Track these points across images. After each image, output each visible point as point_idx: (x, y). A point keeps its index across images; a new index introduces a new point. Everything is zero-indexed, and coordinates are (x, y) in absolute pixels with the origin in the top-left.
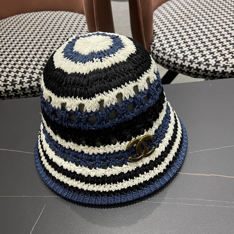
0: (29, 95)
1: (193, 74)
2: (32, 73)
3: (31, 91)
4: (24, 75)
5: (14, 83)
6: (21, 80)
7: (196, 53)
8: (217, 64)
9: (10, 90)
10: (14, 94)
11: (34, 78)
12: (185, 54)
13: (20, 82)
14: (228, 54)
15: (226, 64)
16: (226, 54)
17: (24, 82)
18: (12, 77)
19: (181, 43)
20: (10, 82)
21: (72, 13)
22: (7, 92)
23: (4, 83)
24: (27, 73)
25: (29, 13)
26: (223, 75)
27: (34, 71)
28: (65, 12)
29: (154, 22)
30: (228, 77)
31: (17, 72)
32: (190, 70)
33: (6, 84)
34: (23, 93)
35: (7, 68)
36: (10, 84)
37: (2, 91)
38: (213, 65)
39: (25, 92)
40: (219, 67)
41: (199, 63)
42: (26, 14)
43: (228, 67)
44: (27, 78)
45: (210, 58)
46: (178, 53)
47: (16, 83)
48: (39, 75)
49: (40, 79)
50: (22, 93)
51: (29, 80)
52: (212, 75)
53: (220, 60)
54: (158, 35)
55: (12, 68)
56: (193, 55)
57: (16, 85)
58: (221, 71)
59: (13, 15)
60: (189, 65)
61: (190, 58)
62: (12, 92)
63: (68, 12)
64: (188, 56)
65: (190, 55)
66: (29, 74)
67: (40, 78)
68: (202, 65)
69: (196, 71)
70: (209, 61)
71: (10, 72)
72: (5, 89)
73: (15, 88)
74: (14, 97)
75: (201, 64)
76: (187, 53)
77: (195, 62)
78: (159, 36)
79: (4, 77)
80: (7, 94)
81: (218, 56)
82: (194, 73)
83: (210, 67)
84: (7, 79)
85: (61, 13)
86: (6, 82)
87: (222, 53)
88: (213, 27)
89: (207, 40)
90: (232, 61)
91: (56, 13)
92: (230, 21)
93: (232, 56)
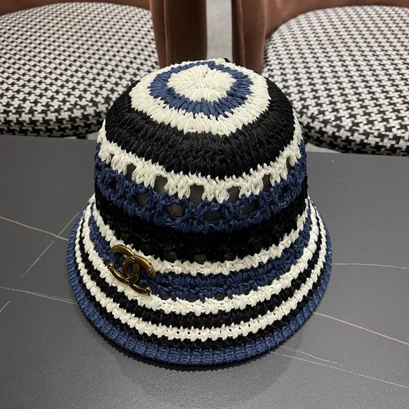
0: (42, 133)
1: (314, 140)
2: (52, 98)
3: (46, 128)
4: (39, 100)
5: (20, 110)
6: (32, 107)
7: (324, 105)
8: (354, 128)
9: (11, 121)
10: (17, 128)
11: (53, 106)
12: (306, 104)
13: (29, 110)
14: (376, 114)
15: (369, 131)
17: (36, 111)
18: (19, 100)
19: (304, 84)
20: (15, 108)
21: (146, 12)
22: (7, 122)
23: (6, 108)
24: (44, 98)
25: (78, 3)
26: (362, 148)
27: (56, 96)
28: (135, 8)
29: (272, 44)
30: (370, 152)
31: (30, 93)
32: (310, 131)
33: (8, 109)
34: (33, 128)
35: (16, 86)
36: (14, 111)
38: (347, 128)
39: (36, 128)
40: (356, 134)
41: (326, 122)
42: (74, 4)
43: (371, 135)
44: (42, 106)
45: (344, 116)
46: (295, 100)
47: (24, 111)
48: (62, 104)
49: (62, 111)
50: (30, 129)
51: (45, 109)
52: (345, 146)
53: (360, 121)
54: (271, 65)
55: (24, 86)
56: (319, 108)
57: (23, 114)
58: (358, 141)
60: (309, 123)
61: (312, 112)
62: (15, 124)
63: (140, 10)
64: (310, 107)
65: (314, 107)
66: (47, 100)
67: (62, 109)
68: (329, 127)
69: (319, 135)
70: (341, 121)
71: (18, 92)
72: (5, 118)
73: (20, 119)
74: (19, 132)
75: (329, 124)
76: (309, 102)
77: (318, 118)
78: (271, 68)
79: (8, 98)
80: (8, 125)
81: (358, 114)
82: (315, 137)
83: (342, 131)
84: (11, 103)
86: (8, 107)
87: (367, 111)
88: (368, 65)
89: (349, 85)
90: (380, 126)
91: (121, 8)
92: (401, 59)
93: (382, 117)
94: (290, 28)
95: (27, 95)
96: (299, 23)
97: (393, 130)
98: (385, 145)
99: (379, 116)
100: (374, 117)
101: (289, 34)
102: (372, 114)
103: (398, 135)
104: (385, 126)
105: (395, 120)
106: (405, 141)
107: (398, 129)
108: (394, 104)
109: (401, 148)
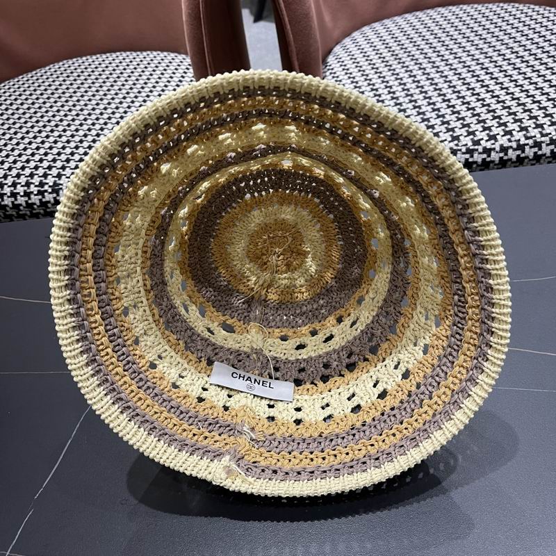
5: (57, 188)
9: (49, 202)
14: (460, 128)
15: (455, 148)
16: (456, 127)
18: (53, 177)
20: (50, 186)
21: (173, 55)
22: (44, 204)
23: (40, 188)
25: (88, 57)
28: (159, 52)
29: (329, 70)
31: (63, 168)
33: (43, 189)
35: (45, 162)
36: (50, 190)
37: (35, 204)
42: (84, 58)
47: (61, 189)
53: (444, 139)
55: (54, 160)
57: (61, 192)
59: (58, 61)
62: (53, 205)
63: (166, 53)
71: (50, 168)
72: (40, 200)
73: (58, 198)
79: (39, 177)
80: (44, 208)
81: (441, 132)
84: (44, 181)
85: (151, 56)
86: (42, 187)
87: (450, 127)
88: (442, 77)
89: (425, 102)
90: (467, 141)
91: (142, 55)
92: (478, 64)
93: (467, 131)
94: (345, 49)
95: (61, 170)
96: (354, 41)
97: (481, 142)
98: (476, 160)
99: (463, 130)
100: (458, 132)
101: (346, 55)
102: (456, 129)
103: (488, 147)
104: (472, 139)
105: (481, 132)
106: (497, 152)
107: (487, 141)
108: (478, 115)
109: (494, 161)
